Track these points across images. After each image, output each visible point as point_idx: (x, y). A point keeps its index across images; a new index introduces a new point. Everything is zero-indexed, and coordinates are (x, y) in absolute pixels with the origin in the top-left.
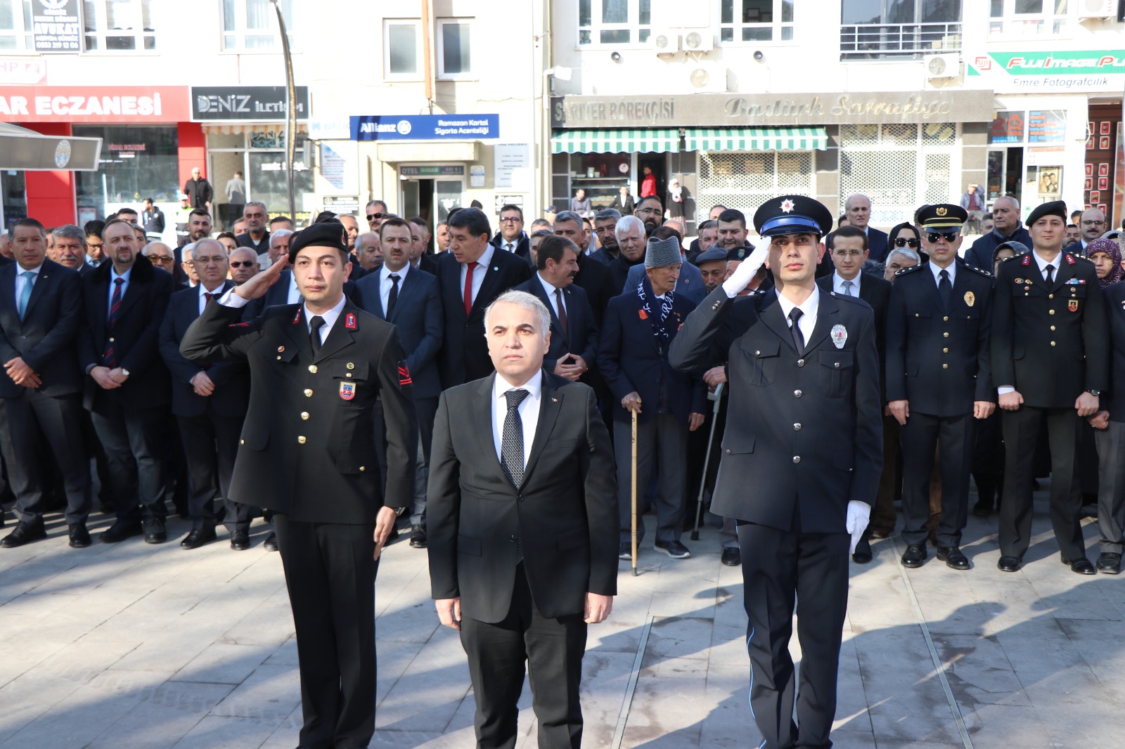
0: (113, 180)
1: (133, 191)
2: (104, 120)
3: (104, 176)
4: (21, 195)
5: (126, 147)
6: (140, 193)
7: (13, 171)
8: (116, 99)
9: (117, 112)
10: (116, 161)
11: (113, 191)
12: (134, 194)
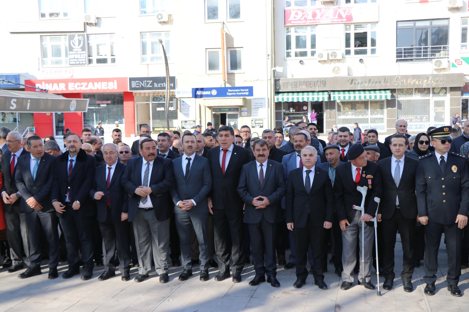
0: (98, 115)
1: (106, 119)
2: (95, 92)
3: (94, 114)
4: (62, 122)
5: (103, 102)
6: (108, 120)
7: (59, 113)
8: (100, 83)
9: (100, 88)
10: (99, 108)
11: (98, 119)
12: (106, 121)
